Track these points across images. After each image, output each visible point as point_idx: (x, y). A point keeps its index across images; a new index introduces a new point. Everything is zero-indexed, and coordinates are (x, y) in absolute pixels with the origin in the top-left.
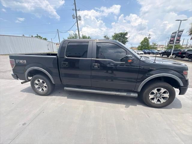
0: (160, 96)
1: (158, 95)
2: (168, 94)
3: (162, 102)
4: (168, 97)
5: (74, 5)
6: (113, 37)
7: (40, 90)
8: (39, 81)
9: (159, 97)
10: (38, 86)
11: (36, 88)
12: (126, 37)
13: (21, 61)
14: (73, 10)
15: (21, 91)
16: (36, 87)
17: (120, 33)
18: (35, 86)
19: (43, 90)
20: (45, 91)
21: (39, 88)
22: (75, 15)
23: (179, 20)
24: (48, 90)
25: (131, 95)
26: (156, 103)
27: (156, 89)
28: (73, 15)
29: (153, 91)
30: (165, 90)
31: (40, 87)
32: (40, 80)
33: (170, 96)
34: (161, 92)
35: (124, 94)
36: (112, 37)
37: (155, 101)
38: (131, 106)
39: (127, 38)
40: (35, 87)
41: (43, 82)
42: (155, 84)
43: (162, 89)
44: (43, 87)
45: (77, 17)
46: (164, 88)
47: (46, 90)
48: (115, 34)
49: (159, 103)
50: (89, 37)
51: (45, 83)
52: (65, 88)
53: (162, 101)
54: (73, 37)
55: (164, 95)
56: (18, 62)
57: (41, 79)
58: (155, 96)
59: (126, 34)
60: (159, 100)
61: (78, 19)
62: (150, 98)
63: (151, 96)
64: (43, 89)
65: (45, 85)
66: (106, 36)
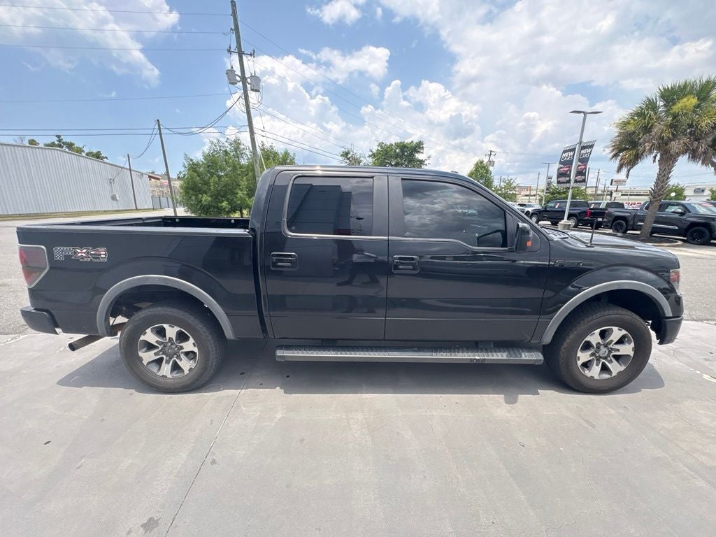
0: (610, 352)
1: (603, 351)
2: (632, 345)
3: (614, 374)
4: (632, 354)
5: (234, 36)
6: (373, 155)
7: (166, 369)
8: (161, 332)
9: (605, 358)
10: (156, 354)
11: (145, 362)
12: (419, 156)
14: (229, 51)
16: (147, 356)
17: (398, 145)
18: (140, 354)
19: (176, 367)
20: (186, 372)
21: (159, 361)
22: (238, 72)
23: (580, 112)
24: (204, 368)
25: (523, 357)
26: (597, 377)
27: (598, 331)
28: (230, 73)
29: (588, 338)
30: (624, 332)
31: (162, 359)
32: (166, 326)
33: (636, 349)
34: (612, 341)
35: (501, 356)
36: (370, 156)
37: (595, 372)
38: (522, 398)
39: (421, 162)
40: (141, 359)
41: (182, 337)
42: (594, 317)
43: (615, 329)
44: (179, 357)
45: (244, 79)
46: (621, 325)
47: (190, 370)
48: (381, 144)
49: (606, 376)
50: (287, 154)
51: (191, 341)
52: (279, 353)
53: (616, 368)
55: (618, 350)
56: (68, 258)
57: (172, 324)
58: (593, 354)
59: (418, 147)
60: (605, 369)
61: (249, 86)
62: (579, 363)
63: (583, 357)
64: (180, 364)
65: (189, 346)
66: (350, 153)
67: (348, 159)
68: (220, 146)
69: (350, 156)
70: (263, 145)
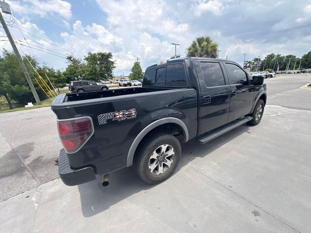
6: (87, 59)
12: (110, 60)
23: (174, 44)
36: (84, 59)
39: (113, 63)
48: (89, 53)
59: (109, 55)
66: (72, 58)
67: (72, 61)
69: (72, 59)
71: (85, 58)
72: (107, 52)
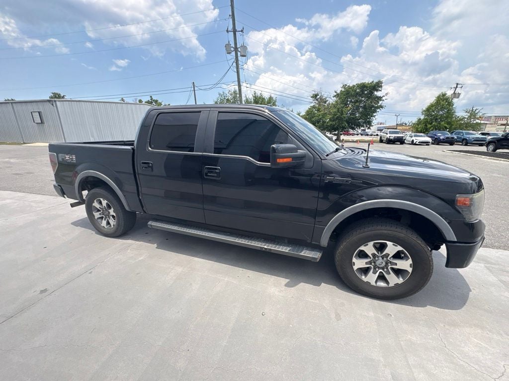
0: (387, 264)
1: (380, 262)
2: (410, 261)
3: (391, 284)
4: (410, 270)
6: (337, 95)
7: (104, 223)
8: (100, 203)
9: (383, 268)
10: (100, 214)
11: (96, 218)
13: (67, 157)
14: (228, 31)
15: (73, 224)
16: (97, 215)
17: (358, 86)
18: (94, 213)
19: (108, 223)
20: (112, 226)
21: (102, 218)
22: (232, 45)
24: (118, 224)
25: (302, 254)
26: (373, 283)
27: (372, 243)
28: (228, 46)
29: (362, 248)
30: (400, 248)
32: (101, 199)
33: (414, 266)
34: (389, 254)
35: (284, 249)
36: (334, 96)
37: (371, 278)
38: (303, 286)
39: (380, 98)
40: (94, 216)
41: (109, 207)
42: (366, 230)
43: (389, 244)
44: (109, 217)
45: (236, 49)
46: (396, 241)
47: (114, 225)
48: (344, 86)
49: (382, 284)
50: (271, 98)
51: (112, 209)
52: (150, 223)
53: (394, 280)
54: (228, 100)
55: (396, 264)
56: (63, 159)
57: (104, 199)
58: (370, 263)
59: (377, 86)
60: (381, 277)
61: (239, 54)
62: (355, 268)
63: (359, 263)
64: (110, 221)
65: (112, 212)
66: (318, 95)
67: (317, 100)
68: (224, 96)
70: (255, 93)
71: (335, 94)
72: (376, 81)
